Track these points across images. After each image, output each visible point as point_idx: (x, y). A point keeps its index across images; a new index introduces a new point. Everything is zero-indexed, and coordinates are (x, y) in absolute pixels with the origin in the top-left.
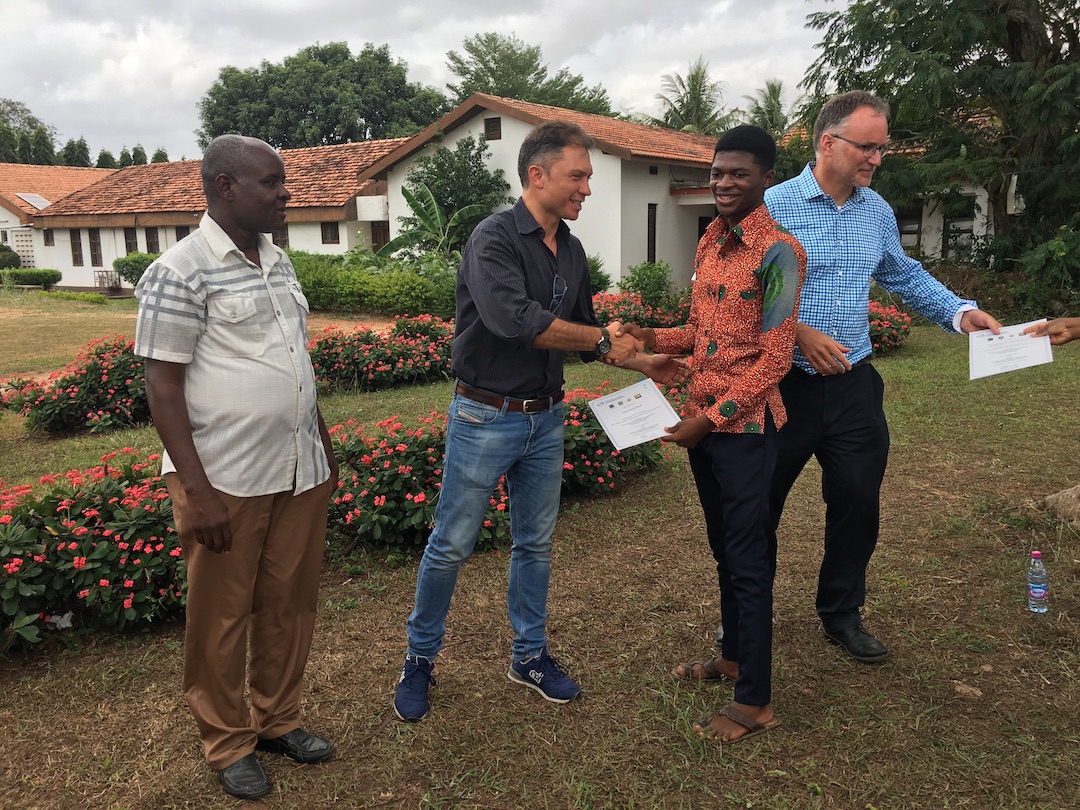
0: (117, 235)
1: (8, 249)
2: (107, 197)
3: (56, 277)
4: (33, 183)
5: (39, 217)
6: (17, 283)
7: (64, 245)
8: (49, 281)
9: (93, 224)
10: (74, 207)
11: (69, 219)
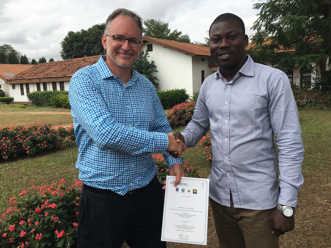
3: (13, 99)
4: (9, 70)
5: (11, 80)
7: (18, 89)
8: (10, 101)
9: (27, 82)
10: (21, 77)
11: (19, 81)
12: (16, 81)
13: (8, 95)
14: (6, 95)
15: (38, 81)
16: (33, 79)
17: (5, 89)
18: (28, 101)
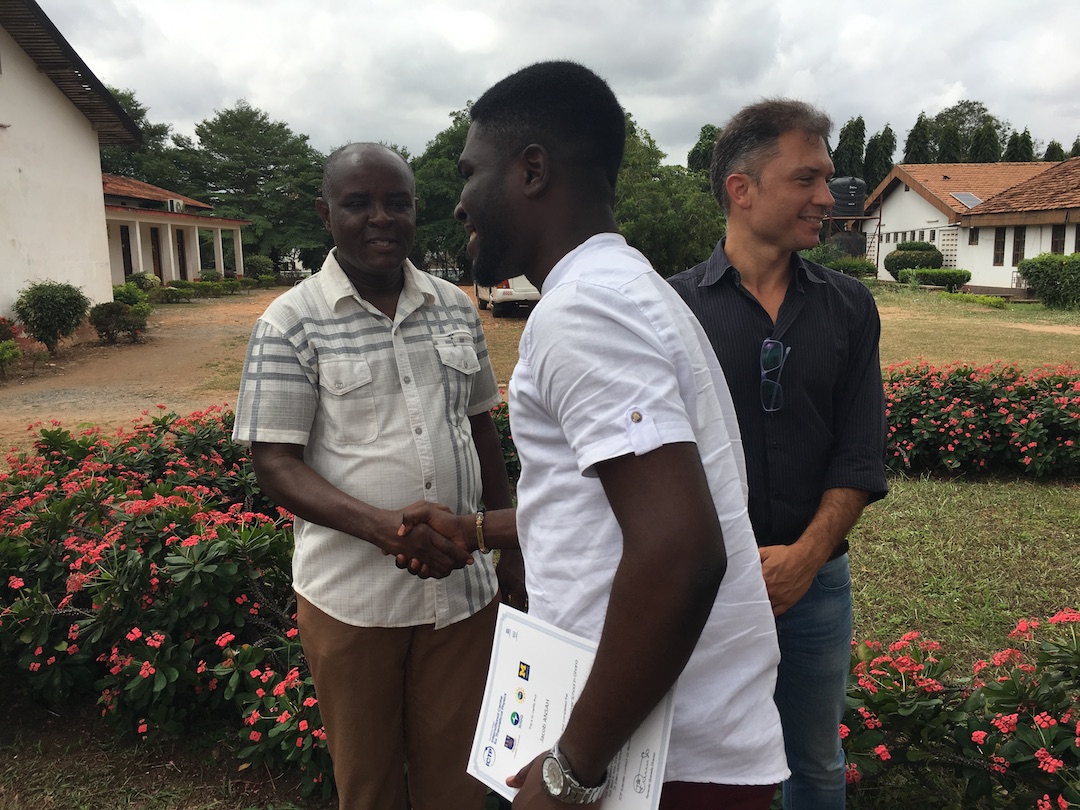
0: (1044, 233)
1: (933, 248)
2: (1041, 192)
3: (966, 277)
4: (970, 183)
5: (968, 216)
6: (921, 283)
7: (987, 244)
8: (956, 282)
9: (1019, 222)
10: (1004, 204)
11: (996, 217)
12: (986, 217)
13: (953, 263)
14: (944, 263)
15: (1060, 218)
16: (1042, 214)
17: (946, 243)
18: (1014, 286)
